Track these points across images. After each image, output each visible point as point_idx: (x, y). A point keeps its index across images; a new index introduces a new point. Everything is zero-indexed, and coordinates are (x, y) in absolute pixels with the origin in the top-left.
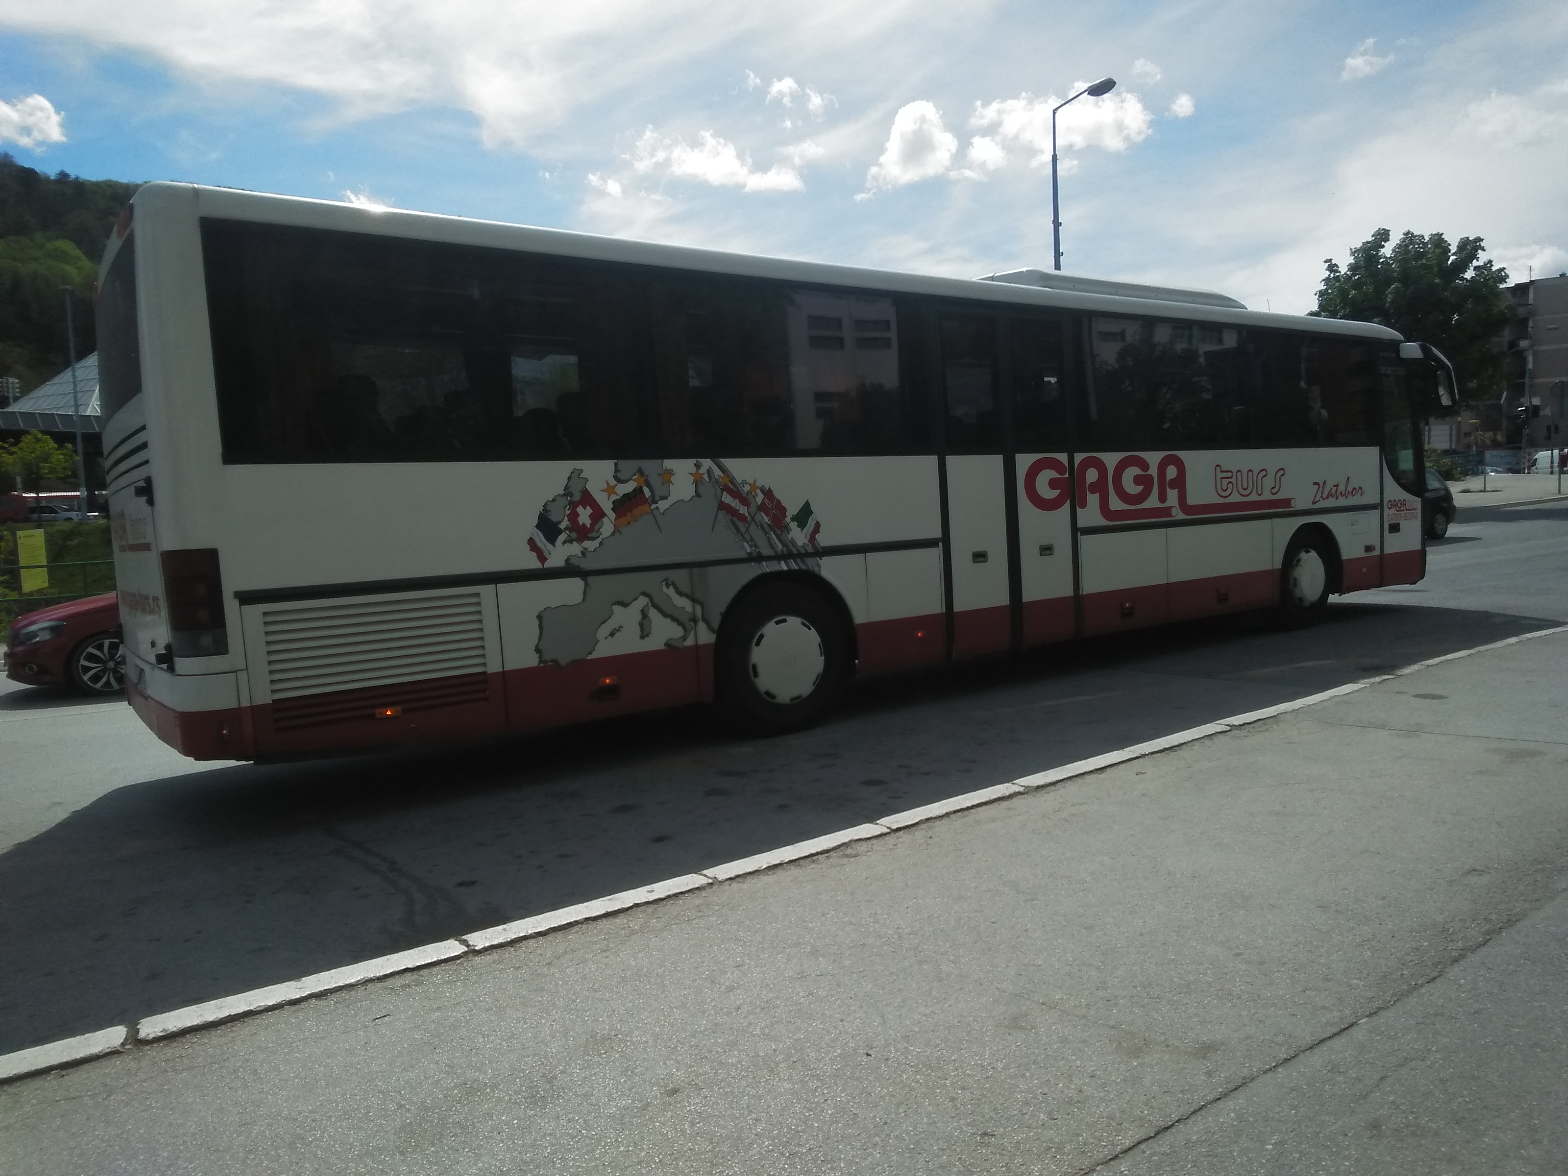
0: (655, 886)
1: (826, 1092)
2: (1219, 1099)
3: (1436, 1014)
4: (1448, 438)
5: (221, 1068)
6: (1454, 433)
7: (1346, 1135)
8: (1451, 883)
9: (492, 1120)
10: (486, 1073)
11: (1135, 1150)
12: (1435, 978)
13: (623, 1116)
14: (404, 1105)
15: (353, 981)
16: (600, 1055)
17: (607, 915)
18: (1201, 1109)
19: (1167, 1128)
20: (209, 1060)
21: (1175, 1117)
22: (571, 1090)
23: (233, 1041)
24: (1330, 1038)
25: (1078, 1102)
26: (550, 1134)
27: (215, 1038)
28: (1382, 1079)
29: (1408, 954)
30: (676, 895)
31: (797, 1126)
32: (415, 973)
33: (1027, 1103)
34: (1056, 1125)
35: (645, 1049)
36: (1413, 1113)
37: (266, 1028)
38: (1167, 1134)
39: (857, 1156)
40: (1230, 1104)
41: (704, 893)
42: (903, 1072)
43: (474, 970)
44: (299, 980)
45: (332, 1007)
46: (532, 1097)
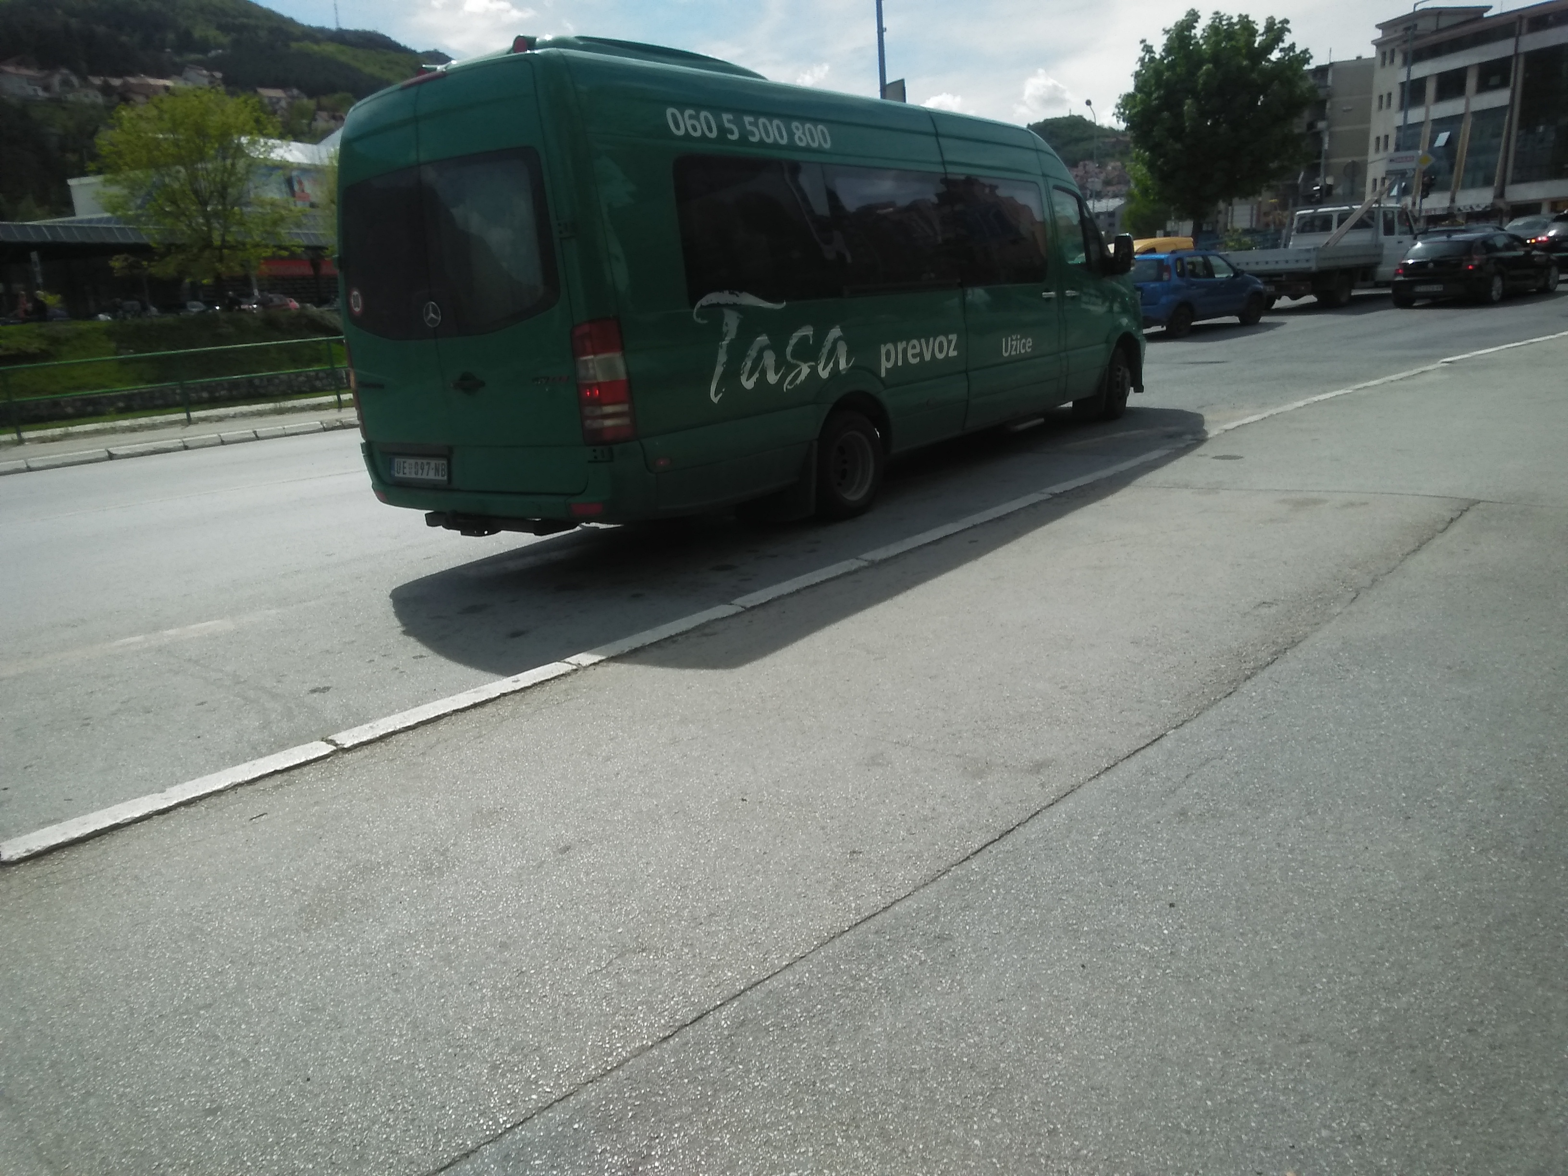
0: (519, 676)
1: (708, 834)
2: (1052, 804)
3: (1233, 722)
4: (1248, 217)
5: (99, 878)
6: (1255, 212)
7: (1159, 822)
8: (1245, 615)
9: (391, 892)
10: (377, 853)
11: (983, 851)
12: (1231, 693)
13: (520, 875)
14: (299, 890)
15: (220, 786)
16: (489, 827)
17: (475, 706)
18: (1037, 813)
19: (1009, 832)
20: (84, 873)
21: (1015, 822)
22: (465, 859)
23: (105, 852)
24: (1143, 748)
25: (933, 818)
26: (451, 898)
27: (85, 852)
28: (1187, 777)
29: (1208, 676)
30: (542, 683)
31: (684, 864)
32: (285, 774)
33: (888, 824)
34: (915, 839)
35: (532, 817)
36: (1213, 800)
37: (138, 837)
38: (1010, 836)
39: (742, 881)
40: (1061, 807)
41: (569, 679)
42: (776, 810)
43: (346, 766)
44: (163, 791)
45: (204, 813)
46: (428, 868)
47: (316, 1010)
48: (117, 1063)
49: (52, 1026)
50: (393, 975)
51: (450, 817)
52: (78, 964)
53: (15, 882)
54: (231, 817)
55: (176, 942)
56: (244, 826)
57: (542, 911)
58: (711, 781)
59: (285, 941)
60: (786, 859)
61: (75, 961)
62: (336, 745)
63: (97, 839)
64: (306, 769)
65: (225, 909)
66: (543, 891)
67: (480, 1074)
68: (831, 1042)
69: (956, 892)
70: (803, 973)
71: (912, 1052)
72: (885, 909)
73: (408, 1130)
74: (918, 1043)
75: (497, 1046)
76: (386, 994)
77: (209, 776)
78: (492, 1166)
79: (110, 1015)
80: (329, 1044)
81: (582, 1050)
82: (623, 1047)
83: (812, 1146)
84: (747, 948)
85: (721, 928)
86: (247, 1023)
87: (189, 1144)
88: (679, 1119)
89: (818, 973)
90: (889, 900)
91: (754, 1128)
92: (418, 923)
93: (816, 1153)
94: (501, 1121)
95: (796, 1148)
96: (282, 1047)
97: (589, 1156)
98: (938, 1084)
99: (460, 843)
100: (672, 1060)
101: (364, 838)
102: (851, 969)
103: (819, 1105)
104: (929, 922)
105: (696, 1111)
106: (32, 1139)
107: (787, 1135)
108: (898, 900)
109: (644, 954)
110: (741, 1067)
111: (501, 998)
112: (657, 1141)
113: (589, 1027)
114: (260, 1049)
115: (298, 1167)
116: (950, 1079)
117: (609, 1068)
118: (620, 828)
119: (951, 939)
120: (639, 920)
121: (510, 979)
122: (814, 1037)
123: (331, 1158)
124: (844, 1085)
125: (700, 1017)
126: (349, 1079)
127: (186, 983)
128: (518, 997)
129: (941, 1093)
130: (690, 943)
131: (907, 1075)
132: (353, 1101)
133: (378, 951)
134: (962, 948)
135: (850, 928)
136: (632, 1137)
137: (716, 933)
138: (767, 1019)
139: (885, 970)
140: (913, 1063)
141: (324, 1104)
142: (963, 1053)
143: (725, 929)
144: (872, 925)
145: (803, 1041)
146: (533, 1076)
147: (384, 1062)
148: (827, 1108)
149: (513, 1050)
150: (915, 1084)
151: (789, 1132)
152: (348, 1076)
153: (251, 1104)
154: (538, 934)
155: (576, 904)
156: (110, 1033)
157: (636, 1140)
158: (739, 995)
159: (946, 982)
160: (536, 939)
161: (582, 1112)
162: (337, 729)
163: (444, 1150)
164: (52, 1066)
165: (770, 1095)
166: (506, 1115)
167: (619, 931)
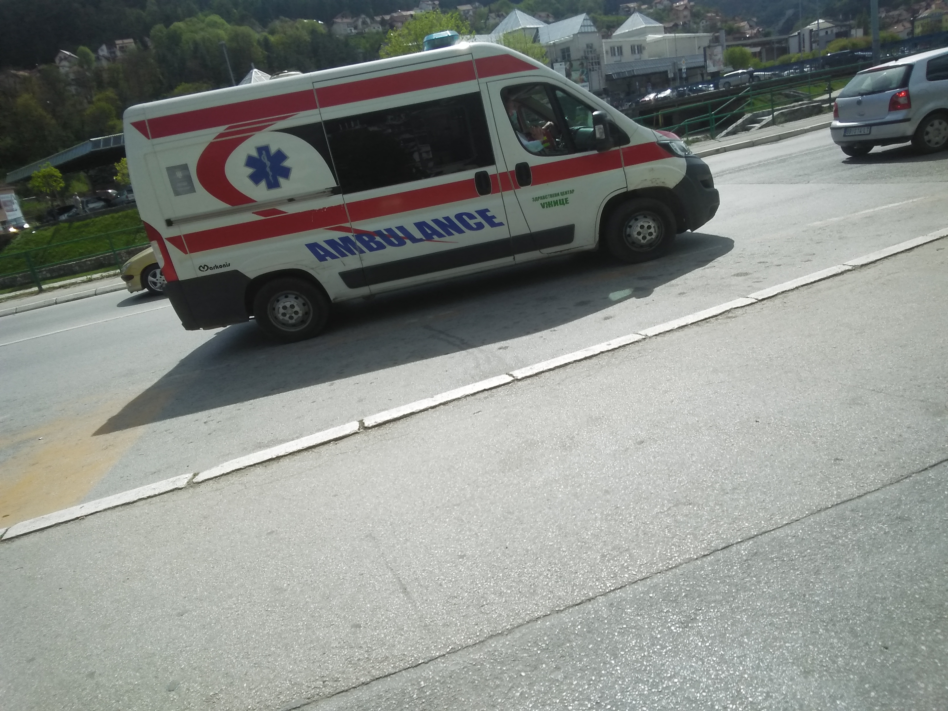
5: (406, 438)
9: (545, 457)
11: (938, 466)
13: (615, 454)
14: (499, 452)
15: (459, 396)
20: (400, 434)
22: (584, 443)
23: (408, 425)
25: (899, 441)
26: (577, 463)
27: (400, 425)
30: (624, 346)
31: (716, 457)
32: (489, 391)
34: (885, 454)
35: (621, 422)
37: (423, 419)
39: (756, 471)
42: (780, 429)
43: (519, 389)
44: (433, 397)
45: (452, 409)
46: (564, 446)
47: (509, 513)
48: (418, 527)
49: (390, 506)
50: (548, 500)
51: (574, 420)
52: (400, 478)
53: (371, 437)
54: (464, 412)
55: (442, 472)
56: (471, 417)
57: (628, 475)
58: (735, 409)
59: (493, 477)
60: (786, 460)
61: (398, 476)
62: (514, 377)
63: (405, 419)
64: (500, 389)
65: (464, 458)
66: (628, 464)
67: (596, 558)
68: (817, 573)
69: (915, 491)
70: (798, 529)
71: (876, 586)
72: (859, 497)
73: (558, 582)
74: (881, 581)
75: (605, 545)
76: (544, 510)
77: (453, 391)
78: (604, 608)
79: (414, 504)
80: (517, 531)
81: (653, 555)
82: (679, 556)
83: (802, 631)
84: (759, 511)
85: (741, 497)
86: (477, 515)
87: (452, 571)
88: (714, 601)
89: (809, 531)
90: (862, 492)
91: (763, 615)
92: (560, 475)
93: (804, 635)
94: (608, 585)
95: (791, 630)
96: (494, 529)
97: (659, 612)
98: (896, 608)
99: (580, 434)
100: (710, 569)
101: (530, 427)
102: (832, 531)
103: (808, 609)
104: (893, 508)
105: (724, 599)
106: (384, 557)
107: (785, 622)
108: (869, 492)
109: (691, 506)
110: (754, 579)
111: (606, 519)
112: (700, 611)
113: (657, 542)
114: (483, 529)
115: (503, 591)
116: (905, 606)
117: (670, 567)
118: (674, 432)
119: (909, 520)
120: (687, 487)
121: (611, 510)
122: (805, 569)
123: (519, 589)
124: (825, 599)
125: (727, 547)
126: (527, 551)
127: (447, 493)
128: (616, 521)
129: (897, 614)
130: (720, 503)
131: (872, 600)
132: (530, 562)
133: (540, 487)
134: (918, 527)
135: (832, 506)
136: (685, 606)
137: (737, 500)
138: (772, 554)
139: (858, 535)
140: (877, 593)
141: (515, 561)
142: (916, 592)
143: (744, 497)
144: (850, 505)
145: (798, 570)
146: (626, 564)
147: (544, 544)
148: (813, 611)
149: (614, 549)
150: (878, 605)
151: (786, 621)
152: (526, 549)
153: (480, 556)
154: (626, 488)
155: (648, 473)
156: (415, 512)
157: (687, 609)
158: (753, 538)
159: (904, 547)
160: (625, 491)
161: (655, 588)
162: (513, 369)
163: (577, 595)
164: (391, 525)
165: (774, 598)
166: (611, 582)
167: (675, 491)
